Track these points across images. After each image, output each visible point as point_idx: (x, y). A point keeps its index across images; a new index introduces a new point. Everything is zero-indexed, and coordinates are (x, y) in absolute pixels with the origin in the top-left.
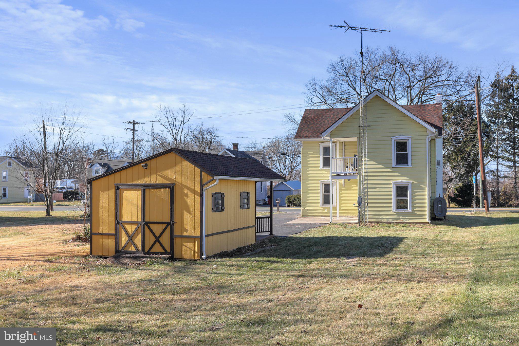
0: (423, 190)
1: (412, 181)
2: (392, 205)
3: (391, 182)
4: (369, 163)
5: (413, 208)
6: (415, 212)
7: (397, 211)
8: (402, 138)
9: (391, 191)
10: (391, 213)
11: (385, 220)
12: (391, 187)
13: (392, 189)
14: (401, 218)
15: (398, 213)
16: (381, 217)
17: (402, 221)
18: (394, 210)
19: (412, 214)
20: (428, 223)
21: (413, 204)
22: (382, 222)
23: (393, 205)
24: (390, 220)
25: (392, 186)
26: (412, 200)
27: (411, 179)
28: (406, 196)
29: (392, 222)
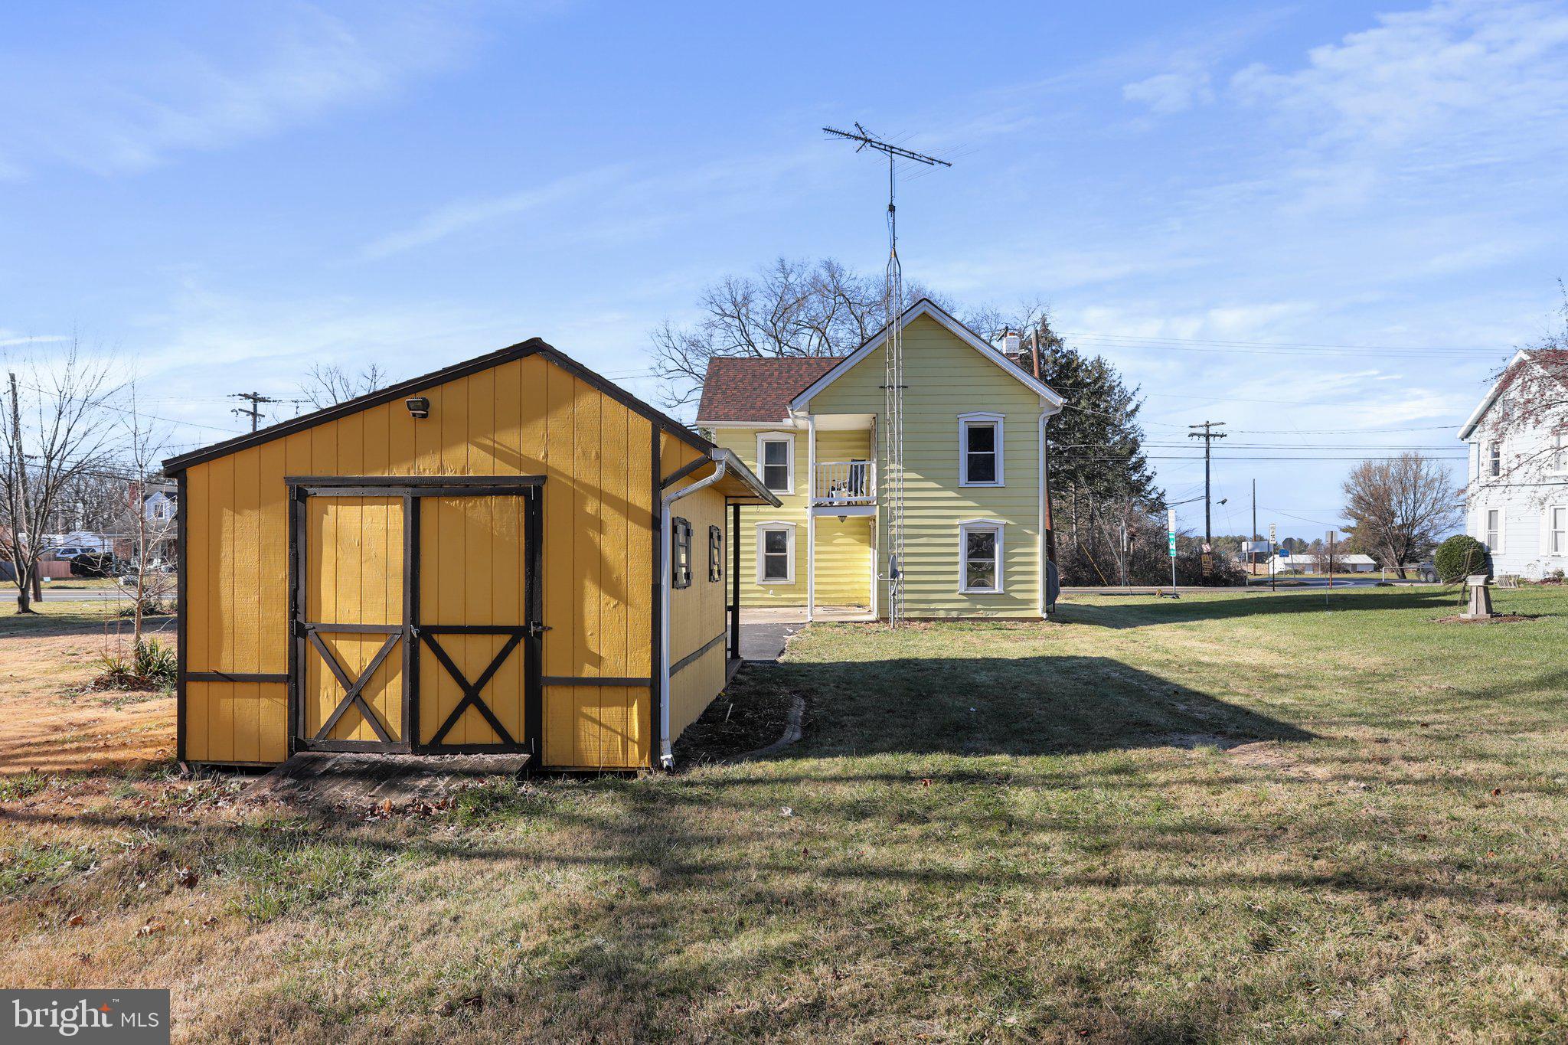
0: (1030, 542)
1: (1004, 521)
2: (958, 577)
3: (957, 522)
4: (907, 475)
5: (1007, 583)
6: (1012, 594)
7: (970, 592)
8: (981, 419)
9: (956, 545)
10: (956, 596)
11: (942, 614)
12: (956, 536)
13: (958, 540)
14: (980, 609)
15: (971, 598)
16: (933, 606)
17: (981, 614)
18: (963, 591)
19: (1005, 599)
20: (1042, 619)
21: (1006, 574)
22: (934, 619)
23: (961, 577)
24: (954, 614)
25: (957, 531)
26: (1006, 565)
27: (1002, 515)
28: (992, 556)
29: (958, 619)
